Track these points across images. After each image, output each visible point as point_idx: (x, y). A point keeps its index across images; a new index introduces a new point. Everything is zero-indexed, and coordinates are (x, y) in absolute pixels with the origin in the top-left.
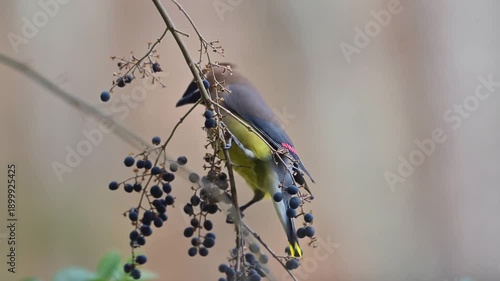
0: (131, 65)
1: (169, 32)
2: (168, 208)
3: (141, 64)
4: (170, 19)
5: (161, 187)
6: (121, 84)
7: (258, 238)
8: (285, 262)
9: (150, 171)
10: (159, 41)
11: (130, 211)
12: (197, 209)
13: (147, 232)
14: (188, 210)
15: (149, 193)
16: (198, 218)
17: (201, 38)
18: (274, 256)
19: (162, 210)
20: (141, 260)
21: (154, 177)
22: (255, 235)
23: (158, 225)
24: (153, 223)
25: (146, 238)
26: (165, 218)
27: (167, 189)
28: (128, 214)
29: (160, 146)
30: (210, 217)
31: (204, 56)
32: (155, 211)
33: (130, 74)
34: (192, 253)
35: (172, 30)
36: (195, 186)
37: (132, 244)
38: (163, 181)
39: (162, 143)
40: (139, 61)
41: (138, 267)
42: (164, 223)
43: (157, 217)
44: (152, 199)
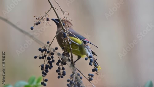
0: (40, 19)
1: (52, 8)
2: (53, 63)
3: (43, 18)
4: (52, 4)
5: (50, 57)
6: (37, 24)
7: (80, 72)
8: (88, 79)
9: (47, 52)
10: (49, 11)
11: (41, 65)
12: (60, 64)
13: (47, 71)
14: (58, 64)
15: (47, 59)
16: (60, 66)
17: (62, 10)
18: (85, 77)
19: (51, 64)
20: (46, 80)
21: (48, 54)
22: (79, 71)
23: (50, 69)
24: (48, 68)
25: (47, 73)
26: (52, 67)
27: (52, 57)
28: (41, 66)
29: (49, 44)
30: (64, 66)
31: (63, 15)
32: (49, 64)
33: (40, 21)
34: (59, 77)
35: (53, 8)
36: (59, 57)
37: (43, 76)
38: (51, 55)
39: (50, 43)
40: (43, 17)
41: (45, 83)
42: (52, 68)
43: (49, 66)
44: (48, 61)
